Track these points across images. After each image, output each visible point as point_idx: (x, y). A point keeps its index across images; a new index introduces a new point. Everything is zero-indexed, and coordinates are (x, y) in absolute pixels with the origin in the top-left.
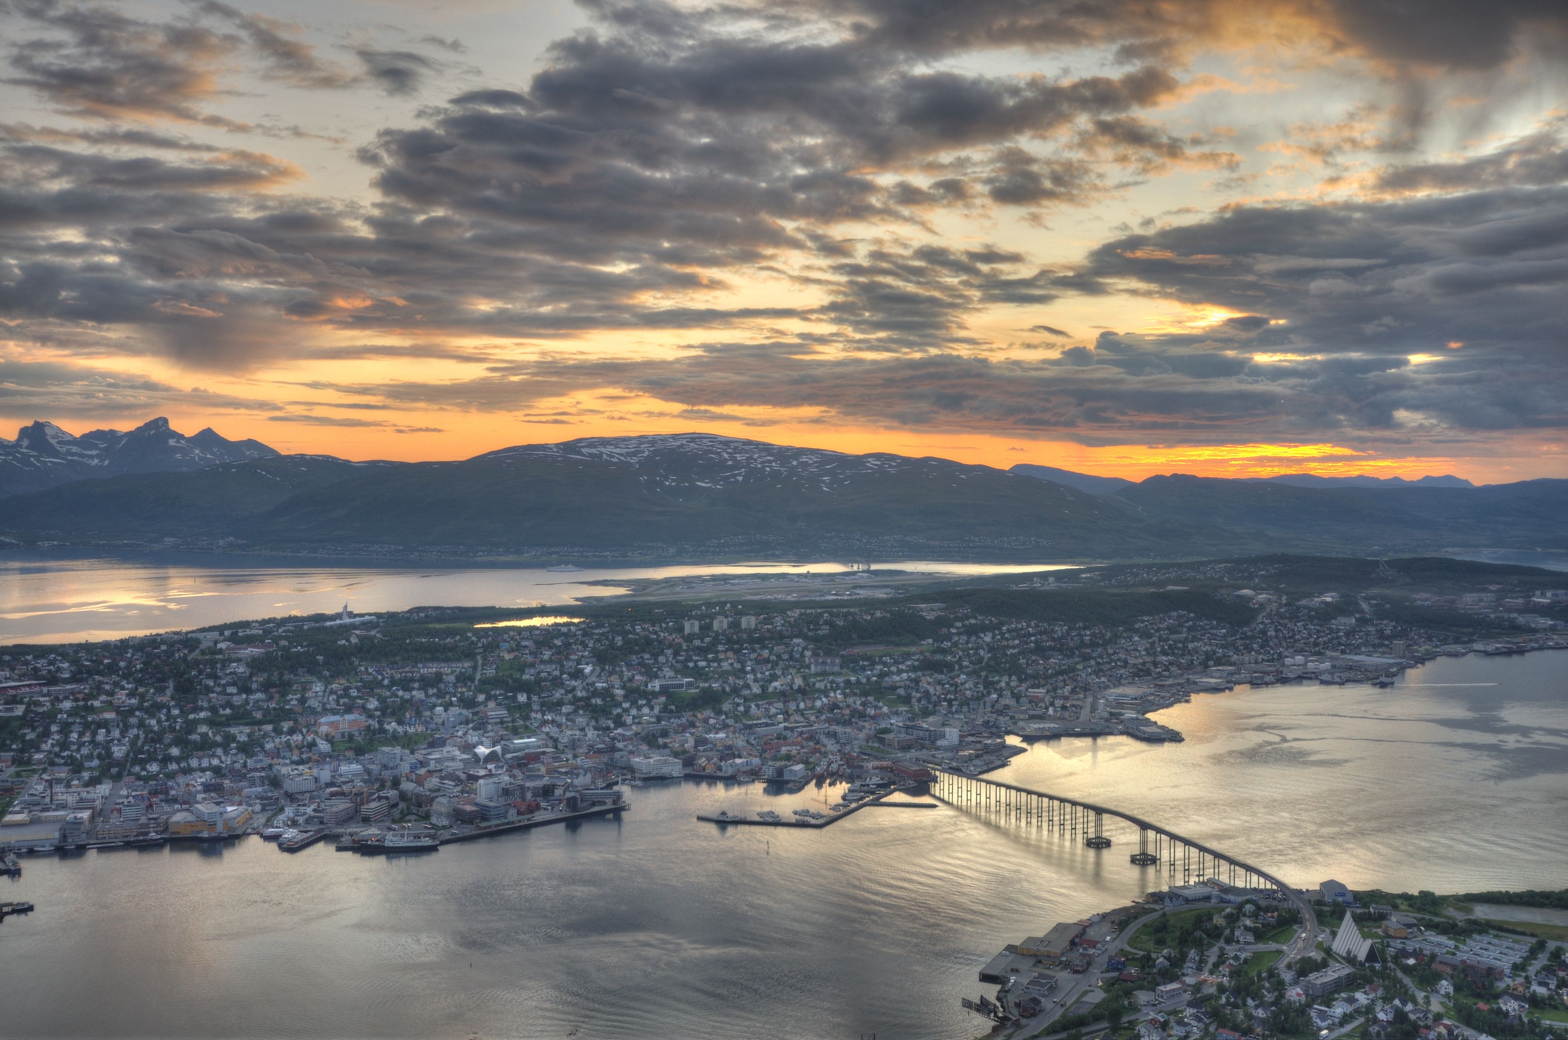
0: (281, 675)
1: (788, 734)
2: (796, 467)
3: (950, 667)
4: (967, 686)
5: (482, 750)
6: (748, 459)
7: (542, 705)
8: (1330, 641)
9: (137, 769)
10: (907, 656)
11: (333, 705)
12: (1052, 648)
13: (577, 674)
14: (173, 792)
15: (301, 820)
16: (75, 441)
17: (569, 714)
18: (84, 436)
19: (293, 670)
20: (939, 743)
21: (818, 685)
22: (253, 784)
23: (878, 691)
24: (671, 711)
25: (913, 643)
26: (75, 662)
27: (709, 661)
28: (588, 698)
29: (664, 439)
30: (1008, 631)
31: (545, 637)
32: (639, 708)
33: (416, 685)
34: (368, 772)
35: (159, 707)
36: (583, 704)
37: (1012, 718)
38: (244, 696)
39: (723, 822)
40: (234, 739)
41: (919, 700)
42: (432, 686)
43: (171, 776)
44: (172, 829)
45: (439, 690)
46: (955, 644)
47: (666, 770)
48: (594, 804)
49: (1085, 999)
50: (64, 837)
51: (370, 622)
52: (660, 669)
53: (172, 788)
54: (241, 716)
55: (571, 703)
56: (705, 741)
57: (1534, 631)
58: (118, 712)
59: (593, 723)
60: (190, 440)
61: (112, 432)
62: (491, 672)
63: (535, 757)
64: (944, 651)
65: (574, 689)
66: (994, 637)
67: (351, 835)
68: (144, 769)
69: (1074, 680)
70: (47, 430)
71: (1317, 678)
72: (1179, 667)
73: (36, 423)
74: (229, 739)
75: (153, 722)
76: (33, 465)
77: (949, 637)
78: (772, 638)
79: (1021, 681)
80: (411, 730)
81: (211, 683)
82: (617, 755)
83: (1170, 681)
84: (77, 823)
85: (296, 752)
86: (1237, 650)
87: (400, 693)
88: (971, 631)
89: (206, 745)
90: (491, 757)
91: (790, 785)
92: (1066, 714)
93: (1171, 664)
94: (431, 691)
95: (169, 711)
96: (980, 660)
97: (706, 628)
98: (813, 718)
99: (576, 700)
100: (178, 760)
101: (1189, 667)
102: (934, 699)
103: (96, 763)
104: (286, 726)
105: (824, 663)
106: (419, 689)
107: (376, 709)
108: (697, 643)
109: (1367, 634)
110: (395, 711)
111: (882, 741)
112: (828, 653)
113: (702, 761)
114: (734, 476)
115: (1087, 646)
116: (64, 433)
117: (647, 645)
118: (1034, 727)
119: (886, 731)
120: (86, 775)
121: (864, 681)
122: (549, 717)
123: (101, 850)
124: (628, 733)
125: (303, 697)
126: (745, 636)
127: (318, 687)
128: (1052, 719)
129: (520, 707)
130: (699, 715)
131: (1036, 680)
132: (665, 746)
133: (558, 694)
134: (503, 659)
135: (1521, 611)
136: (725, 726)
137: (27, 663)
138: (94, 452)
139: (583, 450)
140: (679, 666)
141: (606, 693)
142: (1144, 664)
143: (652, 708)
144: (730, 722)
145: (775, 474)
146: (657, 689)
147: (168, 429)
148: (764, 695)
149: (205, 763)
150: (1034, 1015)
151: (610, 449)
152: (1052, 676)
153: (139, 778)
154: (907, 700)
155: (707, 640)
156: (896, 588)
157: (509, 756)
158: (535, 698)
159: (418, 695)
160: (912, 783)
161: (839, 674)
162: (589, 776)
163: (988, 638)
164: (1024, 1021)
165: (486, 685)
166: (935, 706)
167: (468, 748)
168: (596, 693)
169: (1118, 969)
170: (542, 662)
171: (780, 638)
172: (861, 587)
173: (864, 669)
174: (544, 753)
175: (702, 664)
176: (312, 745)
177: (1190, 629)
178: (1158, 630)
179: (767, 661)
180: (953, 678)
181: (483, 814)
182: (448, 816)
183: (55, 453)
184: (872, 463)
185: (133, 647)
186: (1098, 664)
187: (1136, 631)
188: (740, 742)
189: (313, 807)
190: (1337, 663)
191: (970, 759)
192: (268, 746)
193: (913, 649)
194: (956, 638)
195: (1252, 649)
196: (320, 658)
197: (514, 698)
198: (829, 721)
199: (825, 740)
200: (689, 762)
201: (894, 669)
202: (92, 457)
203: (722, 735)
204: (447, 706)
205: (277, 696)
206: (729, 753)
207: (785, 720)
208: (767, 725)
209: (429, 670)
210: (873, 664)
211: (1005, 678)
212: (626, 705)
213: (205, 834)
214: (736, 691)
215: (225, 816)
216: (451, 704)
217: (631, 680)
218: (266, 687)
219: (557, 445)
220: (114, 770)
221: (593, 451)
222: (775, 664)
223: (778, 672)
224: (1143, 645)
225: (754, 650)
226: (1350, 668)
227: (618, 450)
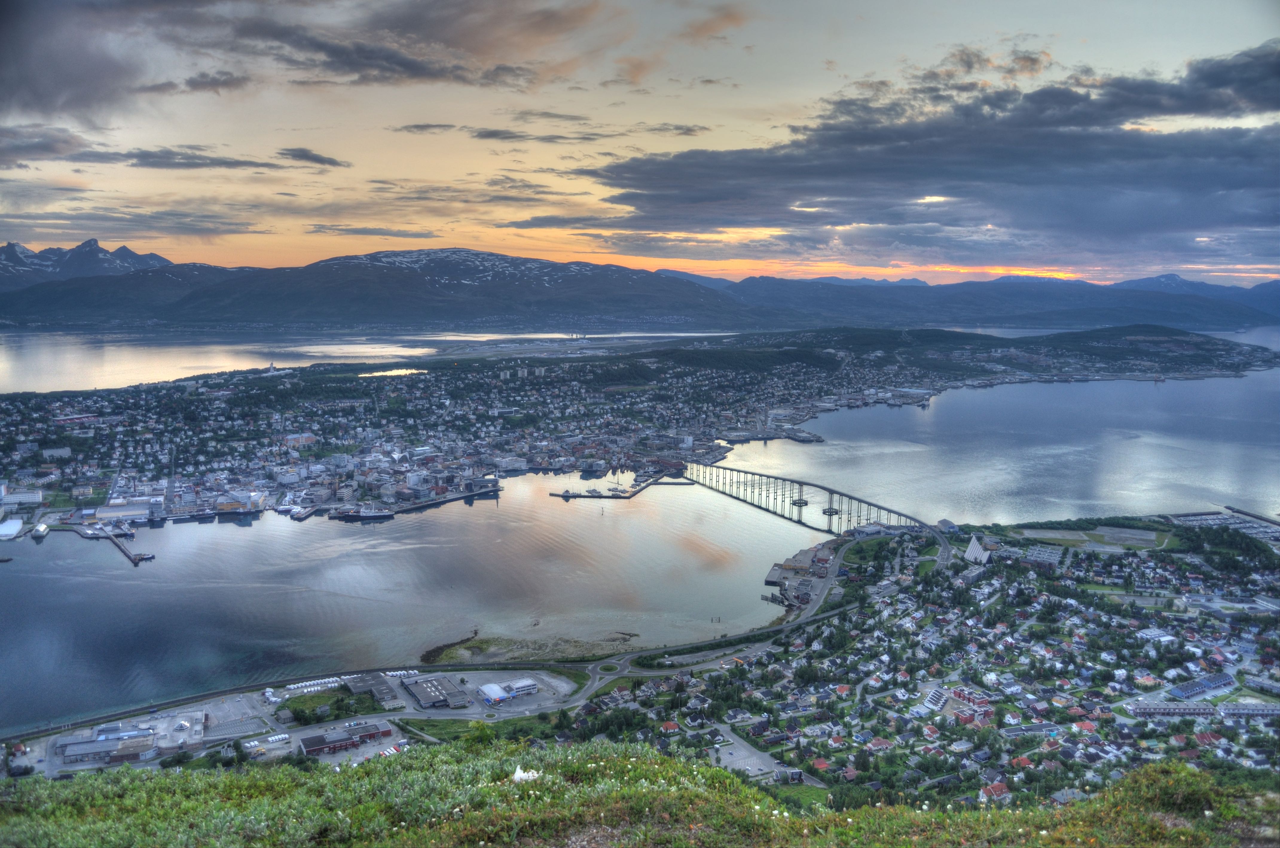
0: (250, 408)
1: (586, 441)
2: (524, 271)
3: (671, 398)
4: (686, 410)
5: (396, 456)
6: (492, 265)
7: (425, 425)
8: (886, 380)
9: (180, 470)
10: (644, 392)
11: (290, 428)
12: (728, 386)
13: (441, 406)
14: (208, 484)
15: (299, 500)
16: (35, 256)
17: (443, 431)
18: (41, 252)
19: (257, 405)
20: (681, 445)
21: (595, 411)
22: (258, 479)
23: (631, 413)
24: (508, 429)
25: (645, 384)
26: (111, 401)
27: (522, 397)
28: (453, 421)
29: (435, 252)
30: (701, 375)
31: (411, 382)
32: (487, 427)
33: (340, 414)
34: (328, 470)
35: (180, 430)
36: (450, 425)
37: (717, 429)
38: (230, 422)
39: (567, 497)
40: (235, 450)
41: (658, 419)
42: (351, 415)
43: (203, 474)
44: (219, 507)
45: (356, 417)
46: (671, 384)
47: (517, 466)
48: (481, 487)
49: (833, 592)
50: (152, 513)
51: (291, 374)
52: (492, 402)
53: (207, 482)
54: (233, 435)
55: (442, 424)
56: (535, 447)
57: (995, 373)
58: (154, 434)
59: (460, 437)
60: (112, 254)
61: (59, 249)
62: (384, 405)
63: (432, 459)
64: (665, 389)
65: (442, 415)
66: (693, 379)
67: (336, 509)
68: (184, 470)
69: (745, 405)
70: (17, 249)
71: (885, 402)
72: (805, 396)
73: (9, 244)
74: (233, 450)
75: (178, 440)
76: (11, 272)
77: (666, 380)
78: (557, 382)
79: (715, 406)
80: (346, 443)
81: (206, 414)
82: (483, 456)
83: (802, 406)
84: (158, 504)
85: (278, 458)
86: (834, 386)
87: (331, 419)
88: (679, 376)
89: (218, 455)
90: (403, 460)
91: (598, 473)
92: (749, 427)
93: (800, 395)
94: (351, 418)
95: (186, 433)
96: (688, 394)
97: (514, 375)
98: (597, 432)
99: (446, 423)
100: (205, 463)
101: (811, 396)
102: (667, 418)
103: (152, 466)
104: (266, 441)
105: (594, 397)
106: (342, 417)
107: (319, 430)
108: (512, 385)
109: (906, 375)
110: (333, 430)
111: (645, 445)
112: (596, 391)
113: (539, 459)
114: (485, 276)
115: (749, 385)
116: (28, 250)
117: (479, 387)
118: (733, 435)
119: (647, 438)
120: (150, 475)
121: (622, 408)
122: (431, 433)
123: (176, 522)
124: (484, 443)
125: (269, 422)
126: (541, 380)
127: (277, 416)
128: (742, 430)
129: (410, 427)
130: (527, 431)
131: (723, 405)
132: (511, 451)
133: (433, 418)
134: (390, 397)
135: (986, 362)
136: (544, 438)
137: (79, 403)
138: (49, 263)
139: (383, 260)
140: (504, 400)
141: (463, 418)
142: (784, 395)
143: (495, 427)
144: (547, 435)
145: (512, 275)
146: (496, 414)
147: (98, 246)
148: (563, 418)
149: (222, 465)
150: (808, 602)
151: (399, 259)
152: (732, 403)
153: (184, 476)
154: (650, 419)
155: (518, 383)
156: (609, 349)
157: (415, 458)
158: (418, 421)
159: (343, 420)
160: (674, 471)
161: (605, 404)
162: (471, 470)
163: (689, 381)
164: (803, 606)
165: (385, 413)
166: (668, 423)
167: (388, 454)
168: (457, 418)
169: (845, 575)
170: (416, 398)
171: (563, 381)
172: (586, 349)
173: (619, 400)
174: (437, 456)
175: (519, 398)
176: (286, 453)
177: (805, 373)
178: (787, 374)
179: (558, 396)
180: (674, 405)
181: (416, 495)
182: (393, 496)
183: (23, 264)
184: (574, 268)
185: (144, 391)
186: (757, 395)
187: (775, 375)
188: (558, 447)
189: (304, 492)
190: (895, 393)
191: (704, 455)
192: (259, 454)
193: (647, 388)
194: (670, 381)
195: (843, 386)
196: (272, 397)
197: (405, 422)
198: (606, 433)
199: (610, 445)
200: (530, 461)
201: (638, 400)
202: (48, 266)
203: (545, 443)
204: (364, 427)
205: (252, 422)
206: (553, 454)
207: (581, 433)
208: (571, 436)
209: (346, 404)
210: (624, 397)
211: (705, 405)
212: (478, 425)
213: (241, 510)
214: (545, 415)
215: (252, 499)
216: (366, 426)
217: (476, 409)
218: (243, 416)
219: (366, 256)
220: (166, 471)
221: (389, 260)
222: (564, 399)
223: (569, 403)
224: (781, 384)
225: (549, 390)
226: (903, 396)
227: (405, 260)
